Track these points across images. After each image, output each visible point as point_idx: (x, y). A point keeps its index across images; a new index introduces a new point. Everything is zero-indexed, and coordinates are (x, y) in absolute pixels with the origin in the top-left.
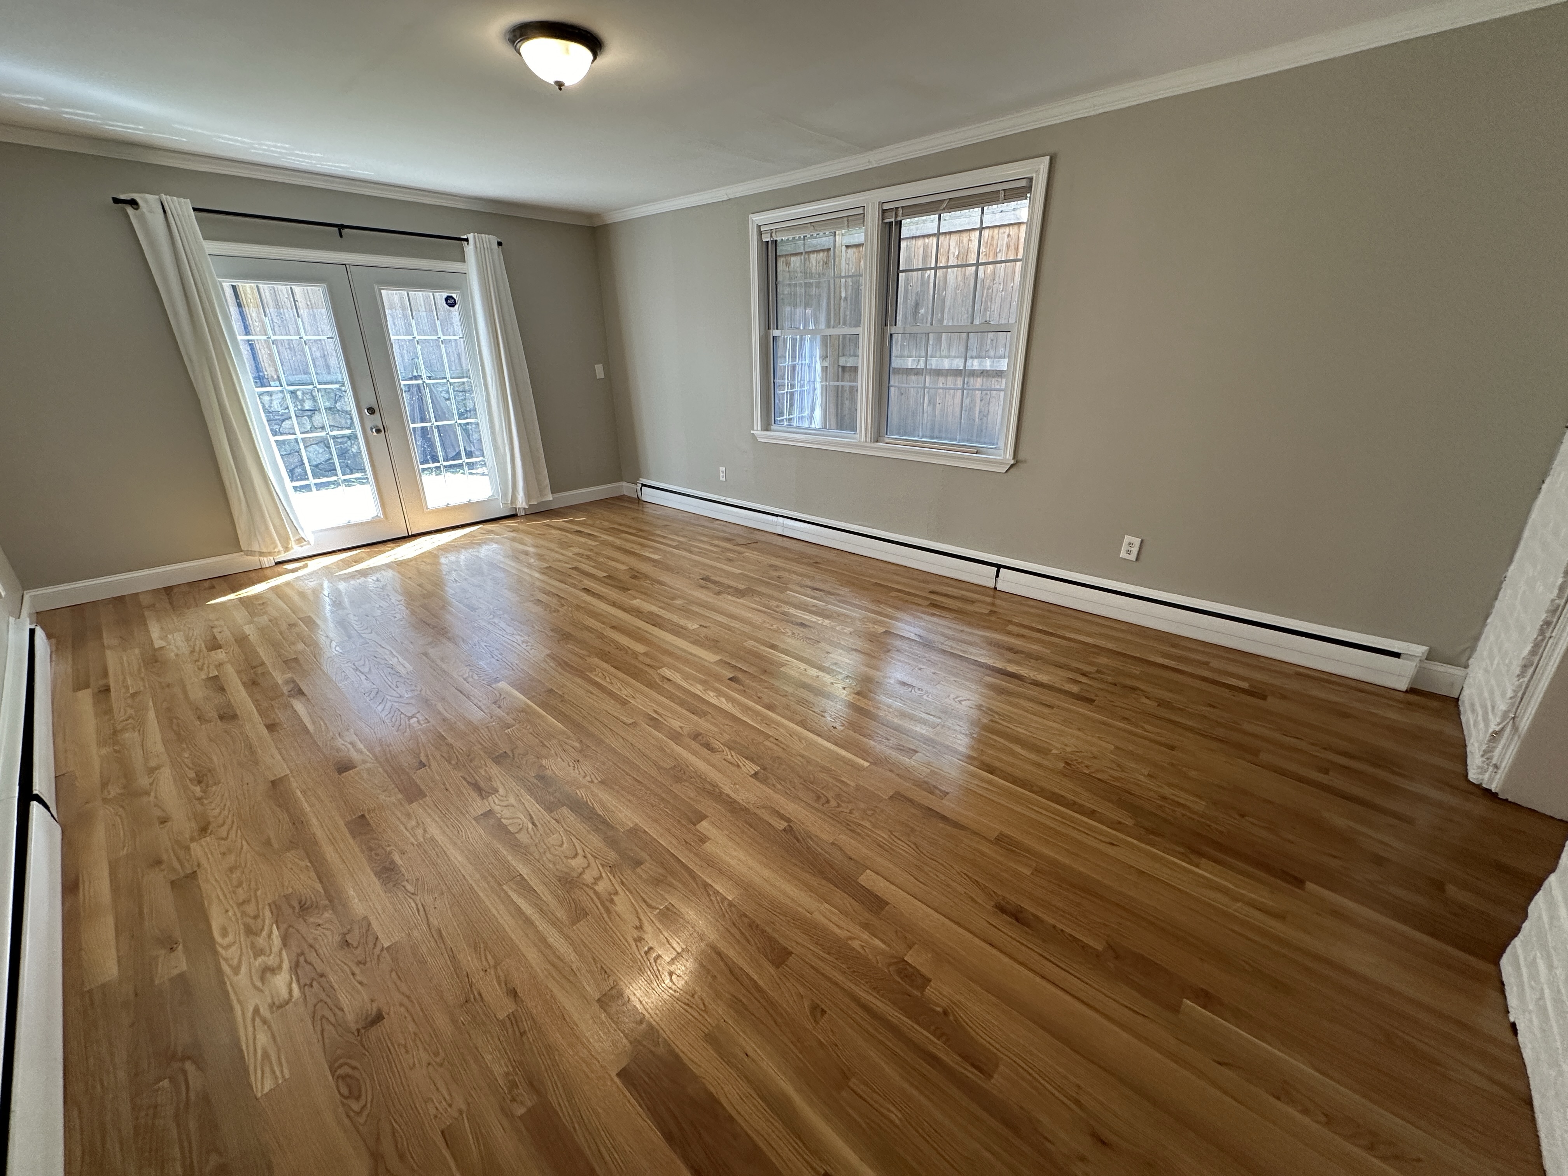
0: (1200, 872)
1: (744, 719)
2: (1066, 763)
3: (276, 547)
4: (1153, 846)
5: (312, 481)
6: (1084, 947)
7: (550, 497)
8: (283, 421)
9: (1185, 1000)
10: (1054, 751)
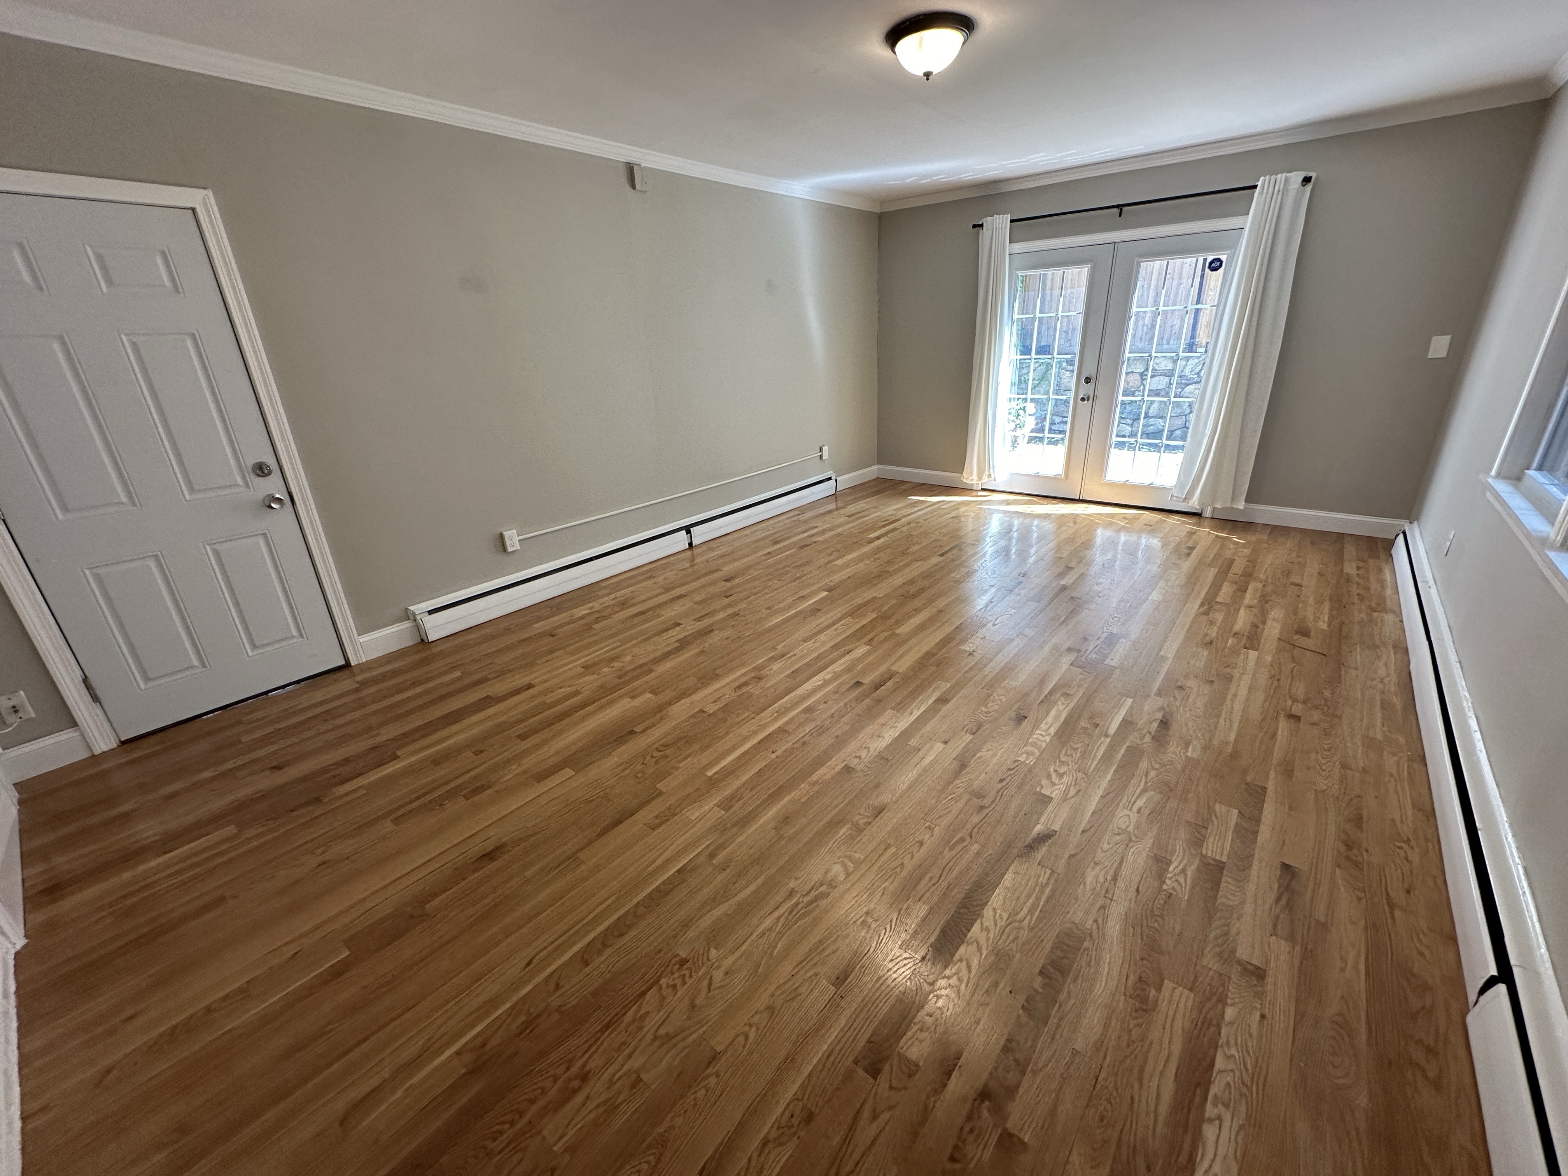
0: (448, 1053)
1: (786, 698)
2: (683, 962)
3: (972, 475)
4: (510, 1012)
5: (1047, 435)
6: (435, 895)
7: (1241, 505)
8: (1188, 385)
9: (348, 953)
10: (713, 953)
